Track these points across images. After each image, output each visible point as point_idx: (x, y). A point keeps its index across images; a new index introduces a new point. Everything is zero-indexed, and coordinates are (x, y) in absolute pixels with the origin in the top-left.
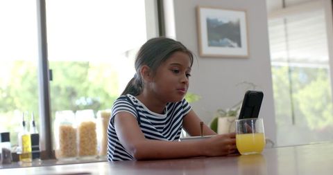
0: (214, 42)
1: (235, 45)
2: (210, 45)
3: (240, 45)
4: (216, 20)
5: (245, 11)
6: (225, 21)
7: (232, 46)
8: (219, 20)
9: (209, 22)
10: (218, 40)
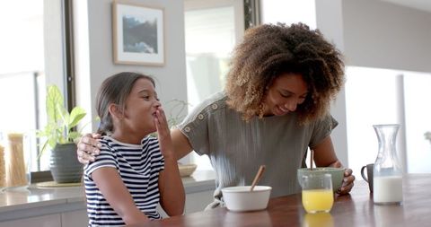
0: (130, 46)
1: (151, 50)
2: (126, 50)
3: (156, 51)
4: (133, 19)
5: (163, 10)
6: (142, 21)
7: (148, 52)
8: (136, 20)
9: (125, 20)
10: (134, 45)
